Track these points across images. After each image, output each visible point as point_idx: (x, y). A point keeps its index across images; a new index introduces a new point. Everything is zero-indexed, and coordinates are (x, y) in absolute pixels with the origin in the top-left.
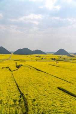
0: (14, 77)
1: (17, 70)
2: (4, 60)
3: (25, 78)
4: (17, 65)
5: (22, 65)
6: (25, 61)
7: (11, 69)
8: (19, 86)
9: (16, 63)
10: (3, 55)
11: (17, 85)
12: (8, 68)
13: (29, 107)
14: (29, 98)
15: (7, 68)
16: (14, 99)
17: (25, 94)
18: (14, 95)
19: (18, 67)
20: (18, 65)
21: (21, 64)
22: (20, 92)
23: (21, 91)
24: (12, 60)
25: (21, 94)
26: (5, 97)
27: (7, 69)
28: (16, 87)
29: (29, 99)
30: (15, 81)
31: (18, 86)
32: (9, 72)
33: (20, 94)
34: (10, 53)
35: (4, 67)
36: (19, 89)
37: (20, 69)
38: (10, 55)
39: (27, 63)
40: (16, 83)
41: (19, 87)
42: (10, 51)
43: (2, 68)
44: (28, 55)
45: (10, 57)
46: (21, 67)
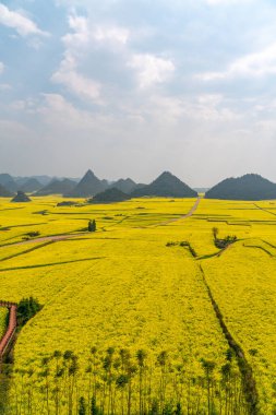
0: (207, 278)
1: (218, 255)
2: (175, 216)
3: (246, 290)
4: (218, 237)
5: (235, 240)
6: (247, 223)
7: (196, 251)
8: (223, 313)
9: (215, 231)
10: (169, 199)
11: (216, 308)
12: (187, 244)
13: (262, 402)
14: (262, 368)
15: (182, 245)
16: (206, 359)
17: (245, 350)
18: (205, 345)
19: (222, 244)
20: (221, 236)
21: (232, 234)
22: (228, 337)
23: (232, 335)
24: (201, 217)
25: (230, 344)
26: (174, 346)
27: (182, 249)
28: (213, 315)
29: (261, 373)
30: (210, 294)
31: (219, 316)
32: (189, 259)
33: (227, 347)
34: (192, 194)
35: (175, 241)
36: (222, 325)
37: (228, 252)
38: (195, 199)
39: (256, 233)
40: (213, 303)
41: (224, 319)
42: (192, 186)
43: (168, 245)
44: (260, 203)
45: (194, 208)
46: (235, 244)
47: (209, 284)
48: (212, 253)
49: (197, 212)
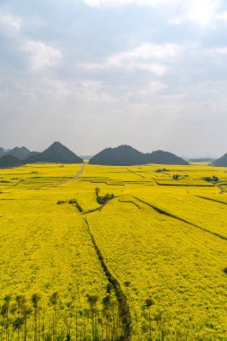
0: (91, 229)
1: (99, 209)
2: (65, 179)
3: (121, 236)
4: (100, 195)
5: (113, 197)
6: (122, 183)
7: (82, 207)
8: (103, 256)
9: (97, 190)
10: (60, 165)
11: (98, 252)
12: (75, 202)
13: (134, 321)
14: (134, 296)
15: (71, 202)
16: (91, 294)
17: (120, 283)
18: (90, 283)
19: (103, 201)
20: (102, 194)
21: (110, 192)
22: (108, 275)
23: (111, 273)
24: (86, 179)
25: (109, 280)
26: (65, 287)
27: (70, 205)
28: (95, 258)
29: (133, 299)
30: (93, 241)
31: (101, 258)
32: (76, 214)
33: (107, 282)
34: (79, 160)
35: (64, 199)
36: (103, 265)
37: (107, 206)
38: (81, 165)
39: (129, 191)
40: (96, 248)
41: (104, 261)
43: (59, 203)
44: (131, 168)
45: (80, 172)
46: (112, 201)
47: (93, 233)
48: (95, 208)
49: (82, 175)
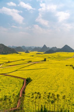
10: (67, 53)
12: (72, 66)
15: (70, 66)
32: (72, 70)
35: (68, 64)
43: (66, 66)
